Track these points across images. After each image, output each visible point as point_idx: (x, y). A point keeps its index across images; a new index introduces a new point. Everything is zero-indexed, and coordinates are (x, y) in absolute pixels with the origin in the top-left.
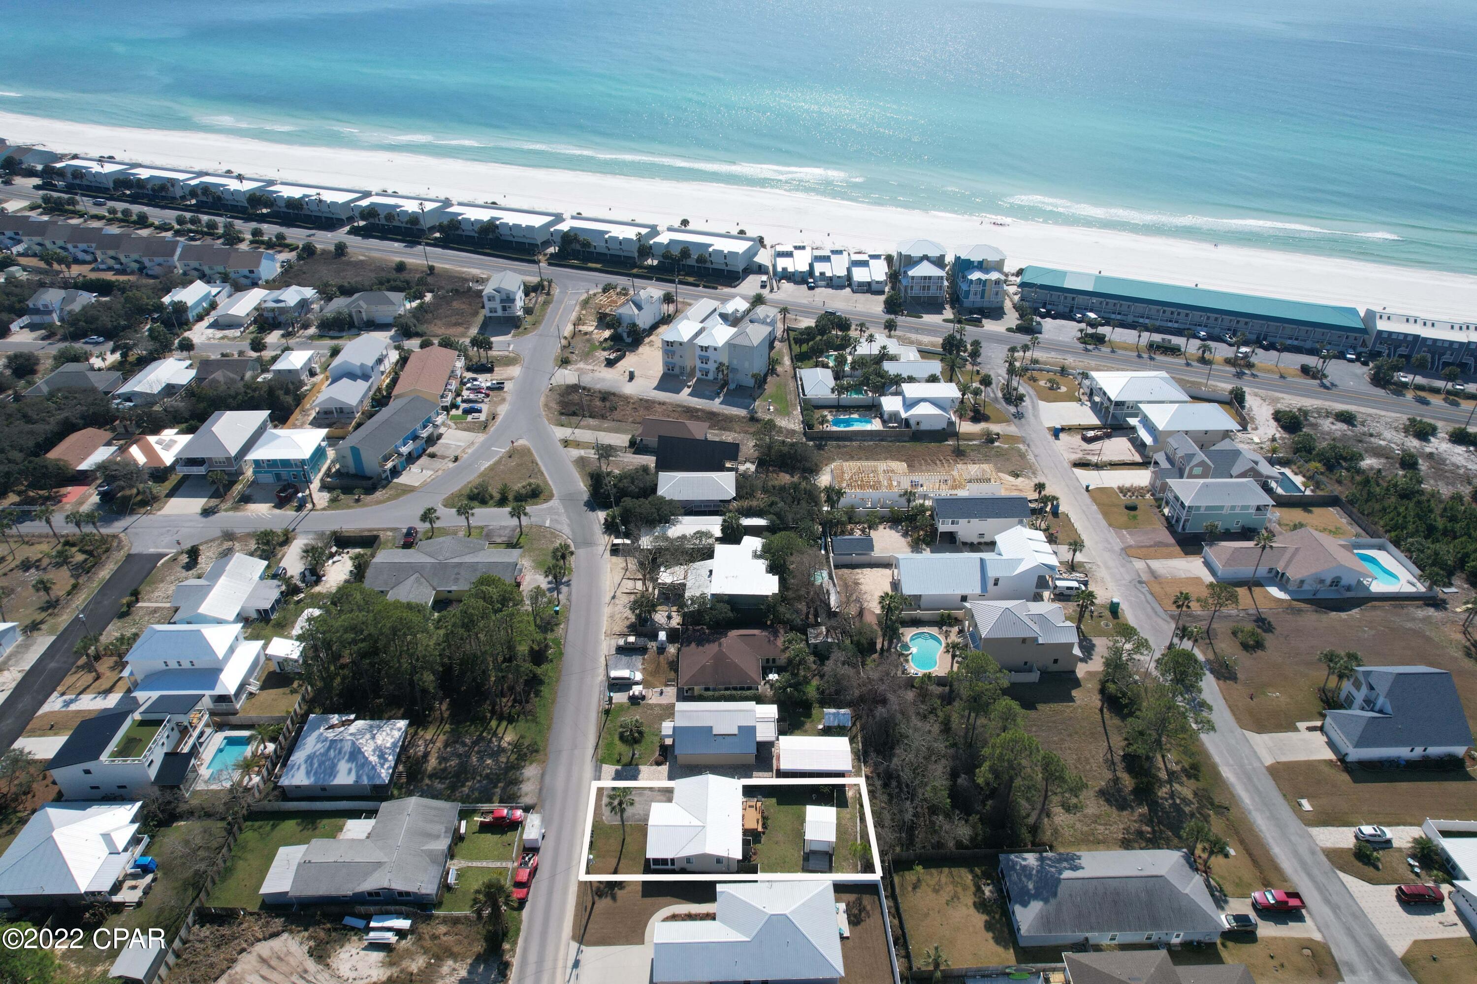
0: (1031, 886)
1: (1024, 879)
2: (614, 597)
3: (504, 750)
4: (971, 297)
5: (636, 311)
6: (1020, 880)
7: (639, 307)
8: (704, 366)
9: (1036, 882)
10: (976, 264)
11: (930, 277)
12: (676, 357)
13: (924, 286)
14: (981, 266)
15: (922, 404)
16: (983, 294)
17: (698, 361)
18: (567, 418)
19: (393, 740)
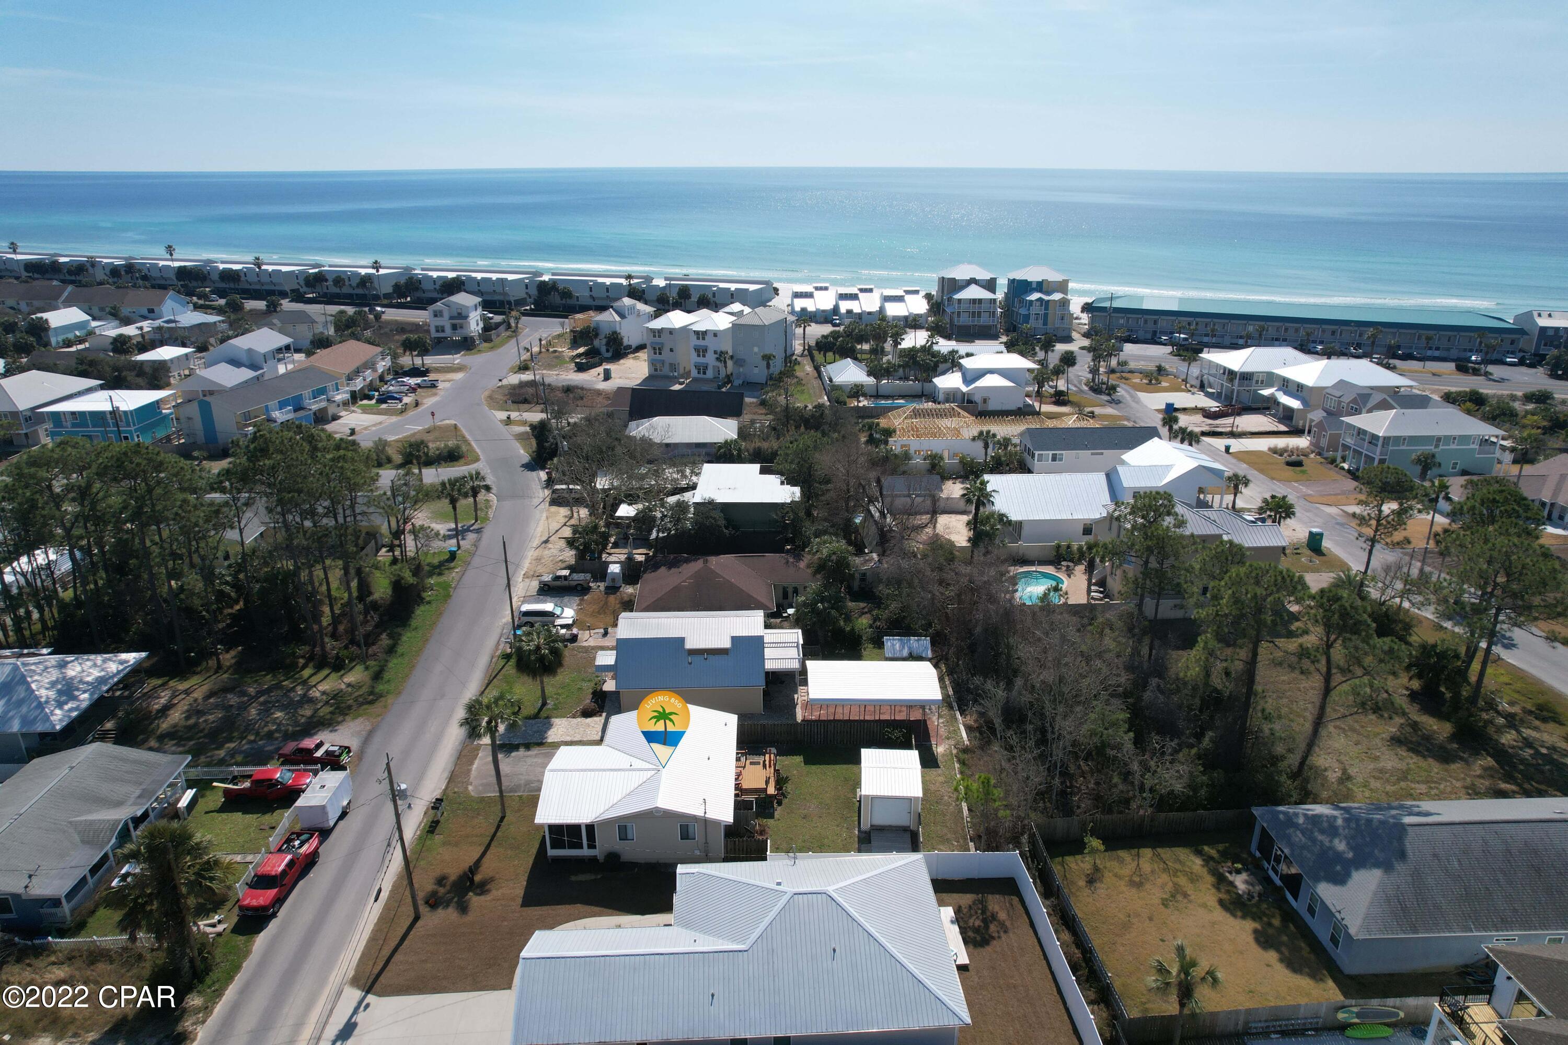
0: (1340, 846)
1: (1320, 837)
2: (546, 542)
3: (311, 701)
4: (1032, 320)
5: (617, 318)
6: (1314, 841)
7: (622, 316)
8: (701, 360)
9: (1349, 840)
10: (1034, 286)
11: (980, 301)
12: (666, 351)
13: (974, 313)
14: (1040, 286)
15: (988, 376)
16: (1046, 315)
17: (694, 354)
18: (515, 406)
19: (103, 673)
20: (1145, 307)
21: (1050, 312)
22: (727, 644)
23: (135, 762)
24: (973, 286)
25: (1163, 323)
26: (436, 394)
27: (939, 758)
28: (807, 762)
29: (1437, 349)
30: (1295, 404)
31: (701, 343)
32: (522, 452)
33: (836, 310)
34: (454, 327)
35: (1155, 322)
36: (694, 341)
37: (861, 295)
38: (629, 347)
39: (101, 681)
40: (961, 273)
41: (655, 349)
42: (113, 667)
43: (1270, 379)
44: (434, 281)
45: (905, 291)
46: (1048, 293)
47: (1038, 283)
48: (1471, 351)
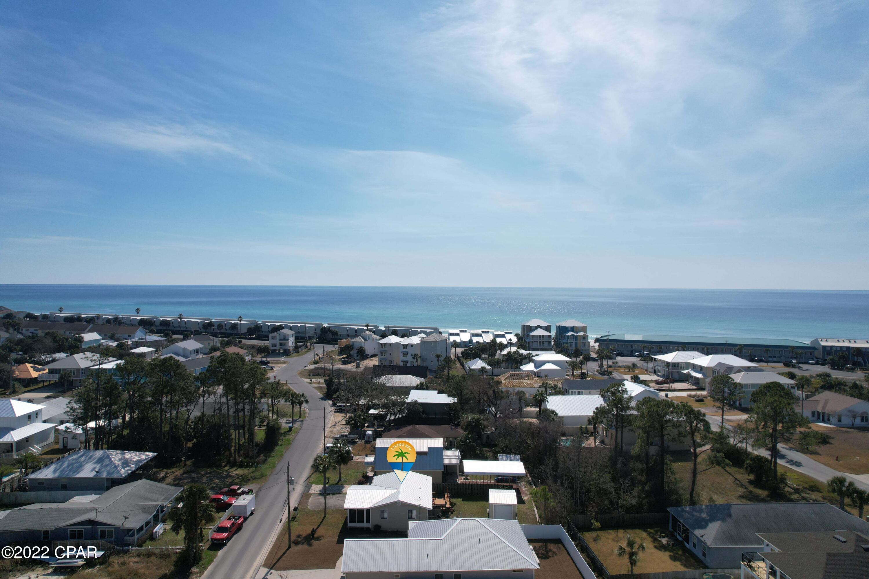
0: (704, 515)
1: (695, 514)
2: (335, 425)
3: (231, 476)
5: (363, 341)
6: (693, 515)
7: (365, 340)
8: (405, 358)
10: (569, 329)
11: (543, 336)
12: (387, 355)
13: (540, 342)
14: (573, 329)
15: (547, 364)
16: (576, 343)
17: (401, 356)
18: (314, 377)
19: (139, 459)
20: (626, 339)
21: (578, 341)
22: (426, 450)
23: (160, 487)
24: (539, 329)
25: (635, 346)
26: (273, 372)
27: (525, 500)
28: (463, 501)
29: (775, 357)
30: (699, 376)
31: (405, 350)
32: (319, 393)
33: (471, 341)
34: (281, 345)
35: (632, 346)
36: (402, 349)
37: (483, 335)
38: (368, 355)
39: (139, 461)
40: (533, 323)
41: (382, 353)
42: (144, 457)
43: (688, 365)
44: (269, 327)
45: (505, 332)
46: (577, 333)
47: (571, 327)
48: (791, 358)
